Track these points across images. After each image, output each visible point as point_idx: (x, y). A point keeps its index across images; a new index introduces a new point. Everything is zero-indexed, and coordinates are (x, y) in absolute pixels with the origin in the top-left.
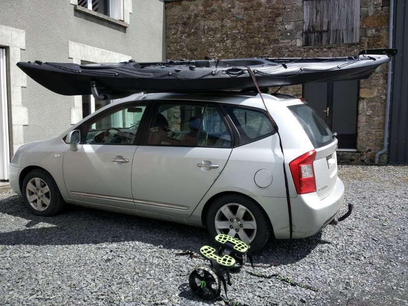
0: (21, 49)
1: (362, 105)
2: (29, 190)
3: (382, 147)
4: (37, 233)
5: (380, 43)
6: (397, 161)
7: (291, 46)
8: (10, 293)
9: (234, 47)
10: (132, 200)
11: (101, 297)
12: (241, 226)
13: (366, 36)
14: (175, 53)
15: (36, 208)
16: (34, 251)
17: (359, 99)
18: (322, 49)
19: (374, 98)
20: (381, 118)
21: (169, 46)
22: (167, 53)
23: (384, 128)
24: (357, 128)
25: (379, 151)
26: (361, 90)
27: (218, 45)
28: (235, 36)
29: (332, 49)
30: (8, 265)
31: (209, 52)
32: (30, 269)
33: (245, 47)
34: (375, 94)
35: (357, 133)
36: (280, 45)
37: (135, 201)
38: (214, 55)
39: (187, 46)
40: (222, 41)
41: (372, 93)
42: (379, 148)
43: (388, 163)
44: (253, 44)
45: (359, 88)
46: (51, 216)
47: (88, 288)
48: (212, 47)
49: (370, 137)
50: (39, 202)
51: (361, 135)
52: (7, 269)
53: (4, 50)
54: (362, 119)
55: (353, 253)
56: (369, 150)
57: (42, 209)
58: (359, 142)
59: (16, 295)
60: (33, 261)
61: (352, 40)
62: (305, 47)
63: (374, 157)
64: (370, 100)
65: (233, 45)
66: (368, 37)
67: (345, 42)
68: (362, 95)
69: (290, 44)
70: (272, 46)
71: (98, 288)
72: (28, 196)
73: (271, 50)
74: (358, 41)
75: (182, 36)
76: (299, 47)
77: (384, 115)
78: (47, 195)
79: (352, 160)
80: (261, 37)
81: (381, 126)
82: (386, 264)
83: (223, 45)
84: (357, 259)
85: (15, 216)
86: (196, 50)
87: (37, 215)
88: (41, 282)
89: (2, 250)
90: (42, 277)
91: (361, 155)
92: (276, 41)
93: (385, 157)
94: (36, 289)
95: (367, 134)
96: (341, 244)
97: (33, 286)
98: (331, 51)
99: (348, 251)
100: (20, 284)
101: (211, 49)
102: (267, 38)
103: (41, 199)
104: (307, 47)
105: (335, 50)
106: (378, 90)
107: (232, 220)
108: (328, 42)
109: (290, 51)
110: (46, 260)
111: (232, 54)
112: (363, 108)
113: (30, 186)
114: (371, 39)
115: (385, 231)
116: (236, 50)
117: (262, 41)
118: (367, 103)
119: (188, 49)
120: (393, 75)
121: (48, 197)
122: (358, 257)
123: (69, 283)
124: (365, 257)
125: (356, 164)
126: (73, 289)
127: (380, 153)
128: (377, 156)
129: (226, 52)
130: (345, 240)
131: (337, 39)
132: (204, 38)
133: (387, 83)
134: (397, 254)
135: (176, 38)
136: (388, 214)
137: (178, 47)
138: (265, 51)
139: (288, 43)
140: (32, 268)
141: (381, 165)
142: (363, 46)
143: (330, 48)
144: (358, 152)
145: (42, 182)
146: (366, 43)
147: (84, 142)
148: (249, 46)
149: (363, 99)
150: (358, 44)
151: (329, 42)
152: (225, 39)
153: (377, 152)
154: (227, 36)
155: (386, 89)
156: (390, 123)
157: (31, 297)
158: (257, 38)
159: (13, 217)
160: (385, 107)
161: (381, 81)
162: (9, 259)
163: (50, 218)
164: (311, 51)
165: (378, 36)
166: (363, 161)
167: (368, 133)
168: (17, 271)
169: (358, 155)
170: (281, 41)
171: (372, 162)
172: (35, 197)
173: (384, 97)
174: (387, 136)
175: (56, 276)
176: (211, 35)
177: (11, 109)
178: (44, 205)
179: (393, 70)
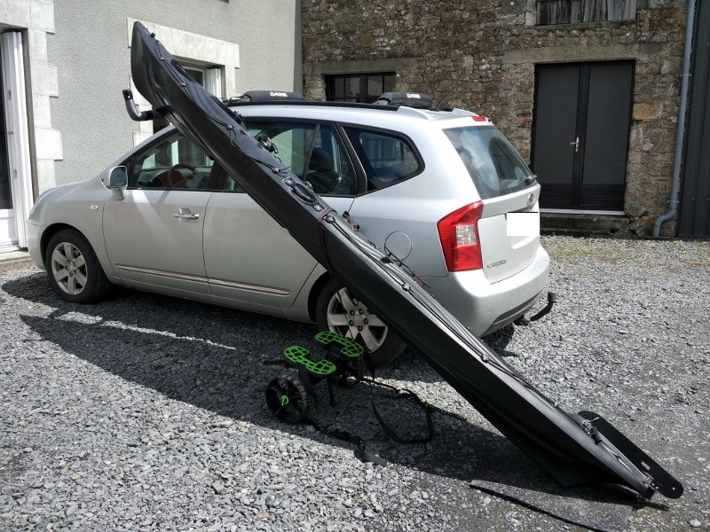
0: (47, 33)
1: (637, 134)
2: (56, 263)
3: (668, 207)
4: (62, 326)
5: (671, 21)
6: (692, 233)
7: (516, 25)
8: (5, 404)
9: (417, 27)
10: (206, 280)
11: (136, 414)
12: (365, 321)
13: (647, 8)
14: (317, 39)
15: (66, 291)
16: (53, 351)
17: (632, 122)
18: (569, 32)
19: (657, 120)
20: (667, 157)
21: (307, 26)
22: (303, 38)
23: (672, 175)
24: (626, 174)
25: (662, 215)
26: (636, 107)
27: (390, 24)
28: (420, 8)
29: (587, 32)
30: (9, 368)
31: (374, 37)
32: (40, 375)
33: (437, 27)
34: (660, 113)
35: (625, 184)
36: (498, 23)
37: (211, 280)
38: (383, 42)
39: (337, 25)
40: (398, 16)
41: (654, 112)
42: (662, 210)
43: (677, 236)
44: (450, 22)
45: (632, 103)
46: (90, 303)
47: (120, 402)
48: (380, 27)
49: (647, 190)
50: (71, 280)
51: (633, 186)
52: (7, 373)
53: (20, 34)
54: (635, 158)
55: (550, 371)
56: (646, 214)
57: (76, 292)
58: (628, 199)
59: (13, 407)
60: (47, 364)
61: (622, 15)
62: (540, 28)
63: (653, 226)
64: (651, 125)
65: (416, 24)
66: (651, 10)
67: (610, 18)
68: (636, 116)
69: (514, 21)
70: (482, 26)
71: (133, 403)
72: (55, 272)
73: (481, 33)
74: (632, 17)
75: (329, 7)
76: (530, 28)
77: (674, 152)
78: (82, 269)
79: (613, 231)
80: (465, 9)
81: (668, 170)
82: (596, 390)
83: (399, 23)
84: (552, 380)
85: (34, 302)
86: (353, 33)
87: (69, 302)
88: (52, 392)
89: (5, 348)
90: (57, 386)
91: (631, 222)
92: (490, 16)
93: (673, 225)
94: (43, 401)
95: (642, 184)
96: (534, 358)
97: (39, 398)
98: (585, 36)
99: (541, 368)
100: (21, 394)
101: (378, 31)
102: (475, 10)
103: (74, 276)
104: (543, 27)
105: (592, 33)
106: (664, 106)
107: (352, 313)
108: (581, 18)
109: (513, 35)
110: (67, 364)
111: (414, 41)
112: (638, 139)
113: (56, 256)
114: (657, 12)
115: (620, 342)
116: (420, 33)
117: (466, 16)
118: (645, 130)
119: (339, 32)
120: (691, 80)
121: (84, 273)
122: (556, 377)
123: (94, 395)
124: (566, 379)
125: (621, 237)
126: (96, 403)
127: (663, 218)
128: (658, 223)
129: (404, 37)
130: (544, 352)
131: (598, 12)
132: (366, 10)
133: (680, 94)
134: (624, 376)
135: (319, 11)
136: (636, 316)
137: (322, 28)
138: (471, 34)
139: (512, 19)
140: (44, 373)
141: (661, 240)
142: (641, 26)
143: (583, 30)
144: (625, 216)
145: (75, 249)
146: (647, 21)
147: (133, 186)
148: (443, 26)
149: (638, 122)
150: (633, 22)
151: (583, 19)
152: (403, 13)
153: (658, 217)
154: (406, 8)
155: (678, 105)
156: (684, 166)
157: (33, 411)
158: (457, 11)
159: (31, 303)
160: (676, 137)
161: (671, 91)
162: (13, 360)
163: (87, 306)
164: (551, 34)
165: (670, 8)
166: (633, 232)
167: (644, 183)
168: (20, 376)
169: (626, 222)
170: (498, 16)
171: (648, 234)
172: (64, 273)
173: (674, 120)
174: (676, 189)
175: (77, 384)
176: (379, 6)
177: (34, 132)
178: (78, 286)
179: (692, 71)
